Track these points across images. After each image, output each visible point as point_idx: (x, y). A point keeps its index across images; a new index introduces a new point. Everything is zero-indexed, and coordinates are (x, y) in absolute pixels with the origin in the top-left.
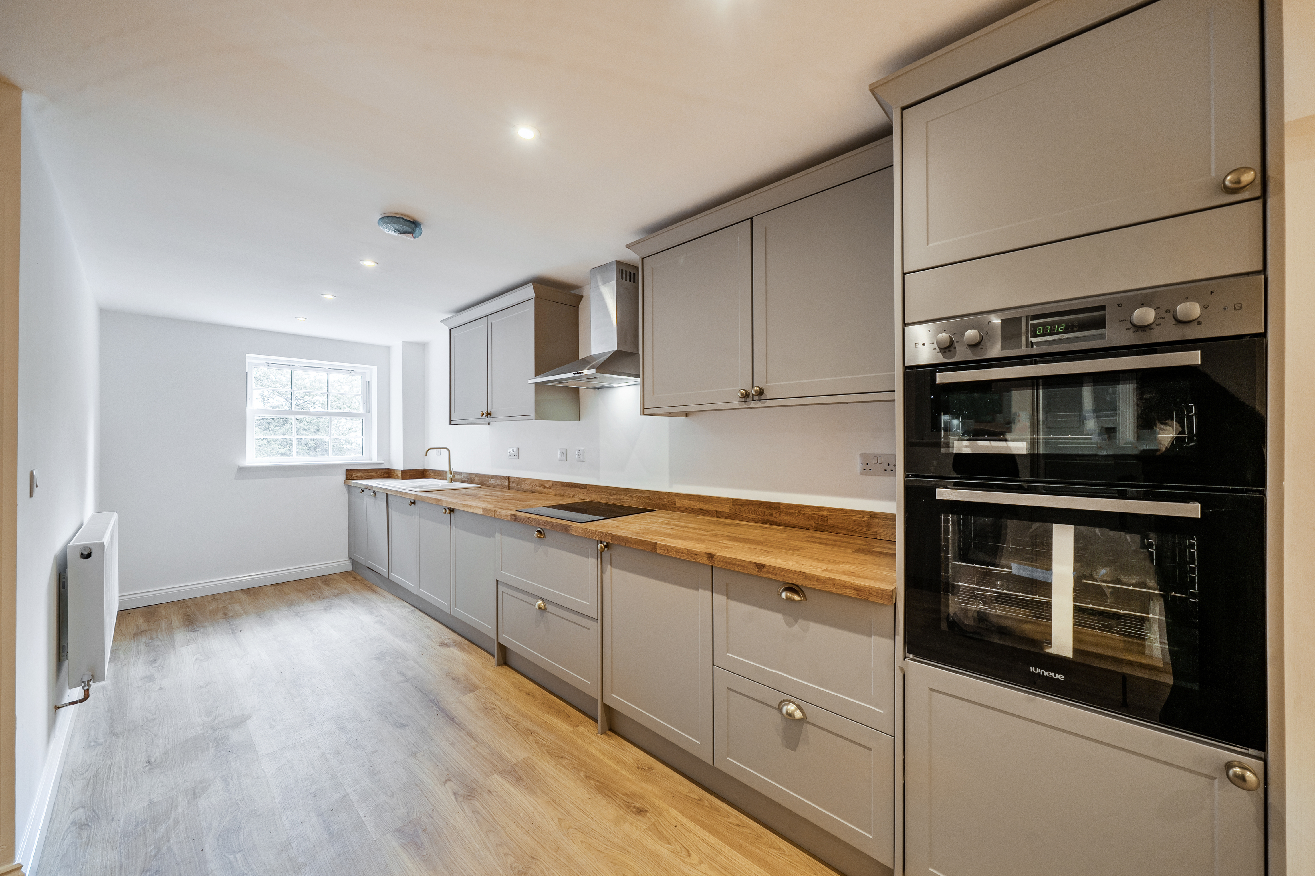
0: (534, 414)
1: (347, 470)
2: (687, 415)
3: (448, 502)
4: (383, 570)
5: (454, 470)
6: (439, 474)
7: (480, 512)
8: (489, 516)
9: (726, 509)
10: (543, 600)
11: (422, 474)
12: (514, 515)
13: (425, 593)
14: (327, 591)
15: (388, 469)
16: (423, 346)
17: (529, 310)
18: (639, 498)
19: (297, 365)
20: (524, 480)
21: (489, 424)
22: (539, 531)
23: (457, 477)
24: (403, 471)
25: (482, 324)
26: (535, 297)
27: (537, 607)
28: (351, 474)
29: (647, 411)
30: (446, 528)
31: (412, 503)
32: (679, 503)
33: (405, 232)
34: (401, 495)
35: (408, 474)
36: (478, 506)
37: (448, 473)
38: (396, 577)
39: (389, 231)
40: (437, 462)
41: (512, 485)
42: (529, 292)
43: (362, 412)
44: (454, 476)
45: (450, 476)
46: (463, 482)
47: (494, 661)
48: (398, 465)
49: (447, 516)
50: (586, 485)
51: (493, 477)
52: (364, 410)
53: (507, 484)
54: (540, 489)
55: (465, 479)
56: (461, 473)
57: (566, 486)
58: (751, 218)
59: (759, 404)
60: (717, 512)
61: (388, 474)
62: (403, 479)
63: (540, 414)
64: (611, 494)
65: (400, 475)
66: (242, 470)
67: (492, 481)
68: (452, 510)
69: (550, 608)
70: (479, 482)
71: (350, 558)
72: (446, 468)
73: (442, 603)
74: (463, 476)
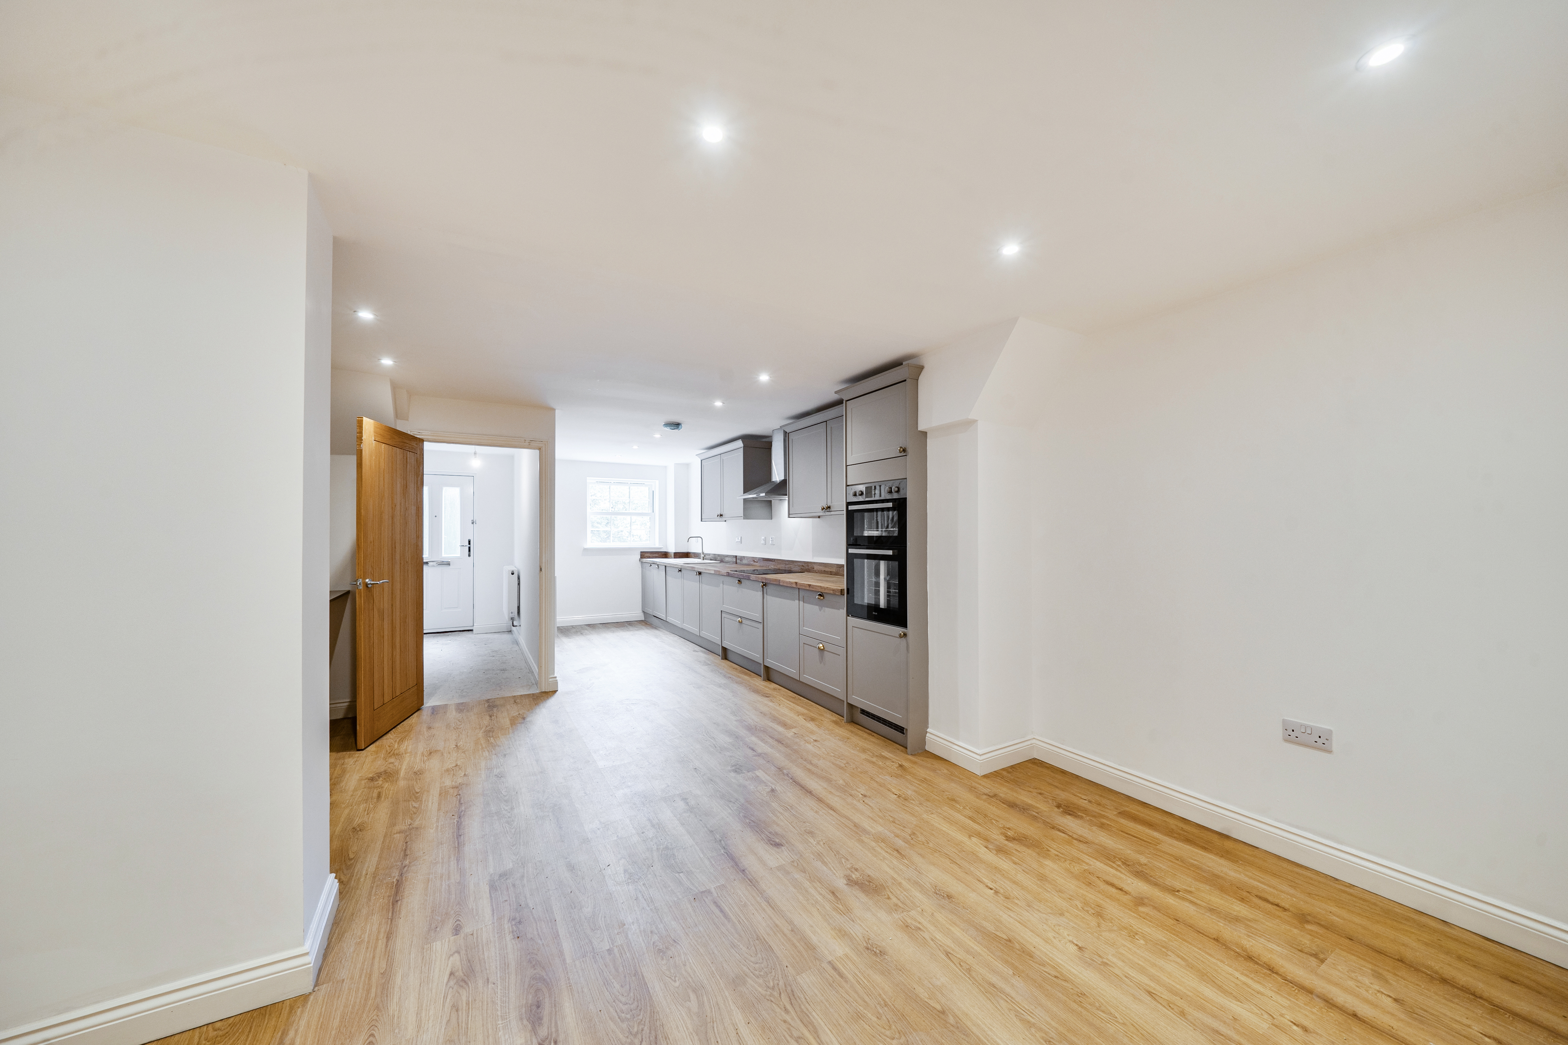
0: (743, 516)
1: (641, 552)
2: (819, 517)
3: (698, 568)
4: (663, 616)
5: (705, 552)
6: (696, 555)
7: (713, 572)
8: (718, 574)
9: (834, 570)
10: (741, 617)
11: (686, 555)
12: (728, 573)
13: (687, 626)
14: (631, 628)
15: (666, 552)
16: (687, 466)
17: (740, 454)
18: (799, 566)
19: (612, 482)
20: (744, 557)
21: (725, 521)
22: (739, 580)
23: (707, 557)
24: (675, 554)
25: (717, 459)
26: (744, 447)
27: (738, 621)
28: (643, 555)
29: (791, 516)
30: (697, 584)
31: (679, 571)
32: (816, 568)
33: (674, 429)
34: (673, 566)
35: (678, 555)
36: (712, 570)
37: (702, 554)
38: (670, 619)
39: (668, 429)
40: (694, 548)
41: (738, 561)
42: (740, 444)
43: (650, 512)
44: (705, 556)
45: (702, 556)
46: (711, 560)
47: (720, 658)
48: (672, 550)
49: (698, 576)
50: (775, 559)
51: (727, 556)
52: (650, 511)
53: (735, 560)
54: (752, 563)
55: (712, 558)
56: (709, 554)
57: (765, 560)
58: (826, 421)
59: (829, 513)
60: (831, 572)
61: (665, 555)
62: (674, 558)
63: (746, 516)
64: (786, 564)
65: (673, 556)
66: (585, 549)
67: (727, 559)
68: (700, 573)
69: (744, 621)
70: (720, 560)
71: (644, 612)
72: (700, 551)
73: (695, 630)
74: (711, 556)
